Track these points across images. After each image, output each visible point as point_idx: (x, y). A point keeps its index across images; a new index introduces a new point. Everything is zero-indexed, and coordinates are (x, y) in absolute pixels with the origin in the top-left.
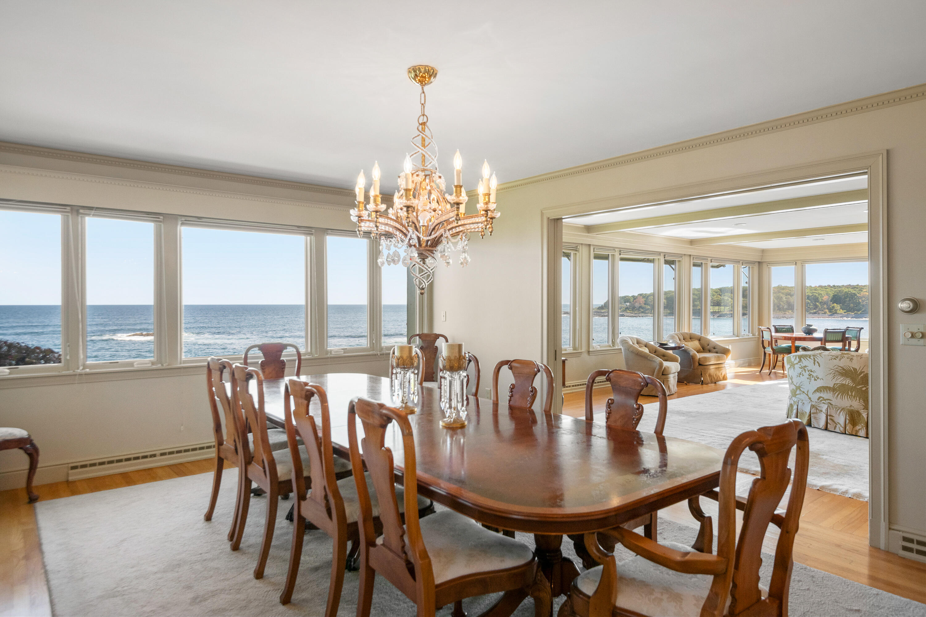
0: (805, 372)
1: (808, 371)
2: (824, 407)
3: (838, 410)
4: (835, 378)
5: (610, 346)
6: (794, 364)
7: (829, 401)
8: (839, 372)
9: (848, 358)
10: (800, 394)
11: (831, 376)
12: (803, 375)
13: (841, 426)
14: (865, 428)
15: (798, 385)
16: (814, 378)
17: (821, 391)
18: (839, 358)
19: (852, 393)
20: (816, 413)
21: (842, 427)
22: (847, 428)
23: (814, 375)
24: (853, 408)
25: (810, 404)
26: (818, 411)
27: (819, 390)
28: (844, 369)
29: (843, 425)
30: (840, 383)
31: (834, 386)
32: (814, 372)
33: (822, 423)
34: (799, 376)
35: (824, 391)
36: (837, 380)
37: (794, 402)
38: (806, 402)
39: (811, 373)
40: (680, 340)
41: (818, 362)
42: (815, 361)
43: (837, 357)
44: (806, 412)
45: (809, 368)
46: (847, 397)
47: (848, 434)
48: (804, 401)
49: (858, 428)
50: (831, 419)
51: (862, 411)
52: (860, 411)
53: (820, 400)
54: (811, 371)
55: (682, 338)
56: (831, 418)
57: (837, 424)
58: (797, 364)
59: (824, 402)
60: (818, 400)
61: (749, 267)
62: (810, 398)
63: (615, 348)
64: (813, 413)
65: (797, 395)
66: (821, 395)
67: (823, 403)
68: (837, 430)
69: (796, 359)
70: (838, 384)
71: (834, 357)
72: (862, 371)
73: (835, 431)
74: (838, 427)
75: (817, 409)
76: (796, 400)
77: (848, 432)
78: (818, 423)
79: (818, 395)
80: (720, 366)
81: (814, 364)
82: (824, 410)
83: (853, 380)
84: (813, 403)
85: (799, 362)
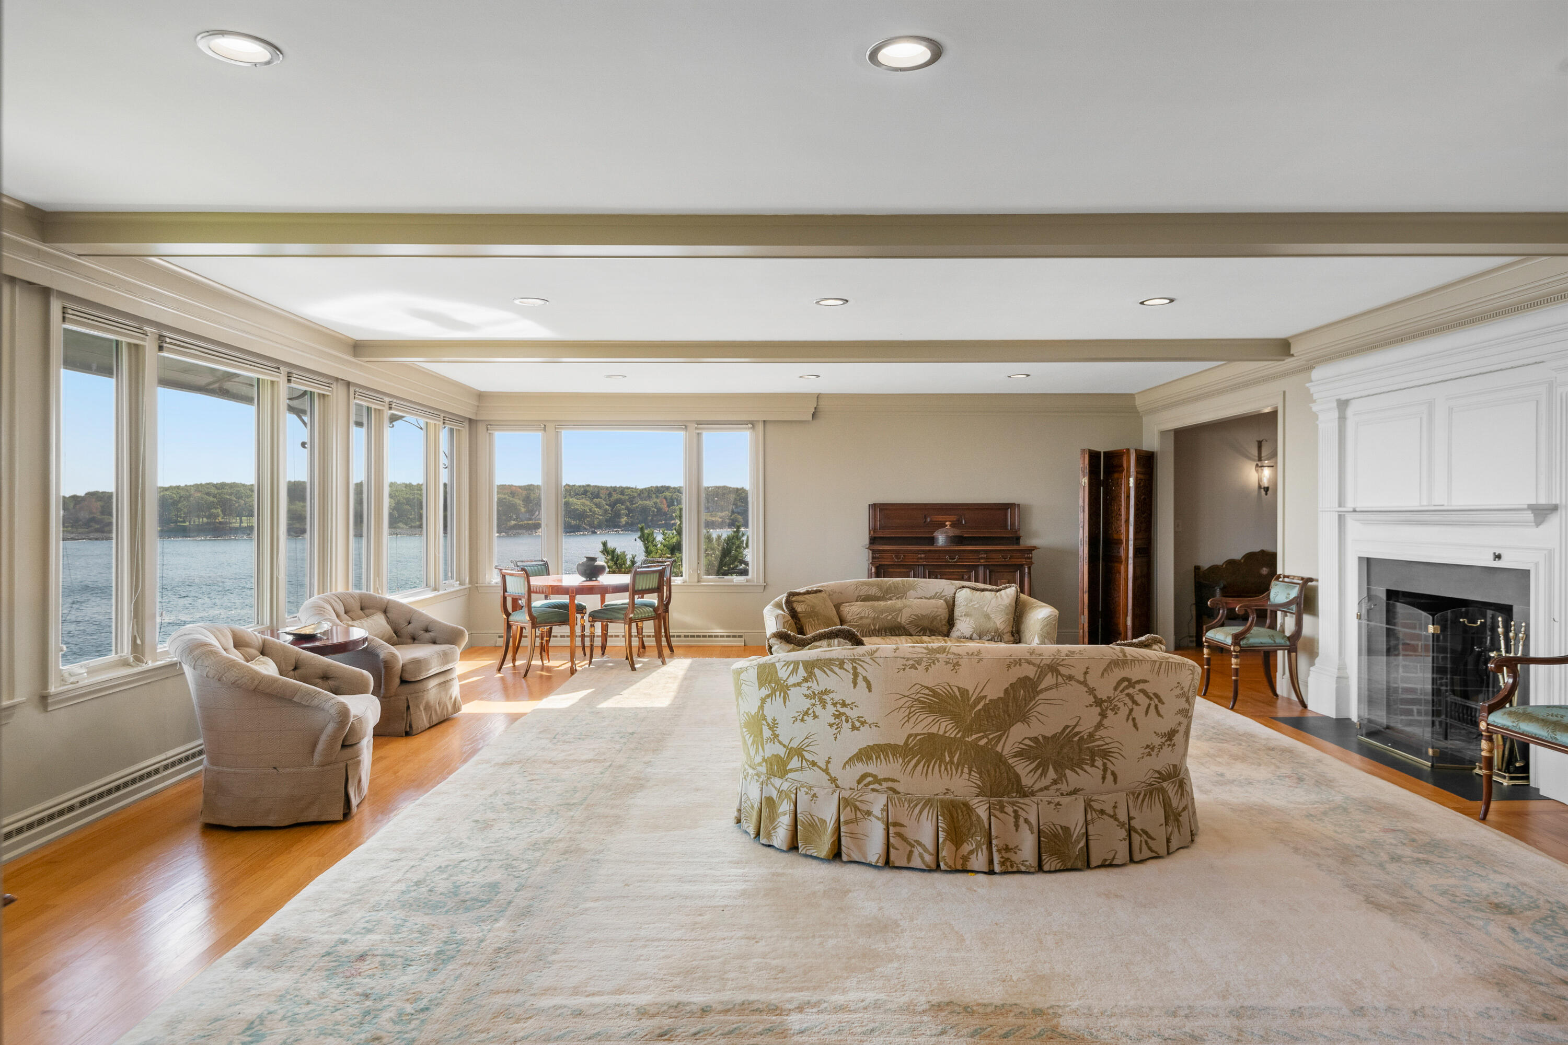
0: (824, 707)
1: (834, 704)
2: (877, 803)
3: (916, 806)
4: (912, 720)
5: (126, 664)
6: (788, 687)
7: (890, 784)
8: (924, 702)
9: (947, 663)
10: (802, 769)
11: (903, 713)
12: (815, 717)
13: (926, 850)
14: (984, 847)
15: (794, 744)
16: (850, 725)
17: (869, 758)
18: (924, 664)
19: (952, 756)
20: (855, 821)
21: (930, 854)
22: (943, 853)
23: (852, 714)
24: (952, 797)
25: (836, 795)
26: (859, 815)
27: (865, 755)
28: (935, 693)
29: (930, 846)
30: (925, 731)
31: (906, 743)
32: (852, 706)
33: (875, 850)
34: (802, 720)
35: (878, 757)
36: (916, 724)
37: (780, 792)
38: (821, 793)
39: (843, 710)
40: (338, 616)
41: (865, 679)
42: (856, 674)
43: (919, 662)
44: (823, 822)
45: (837, 697)
46: (940, 766)
47: (946, 872)
48: (816, 789)
49: (966, 848)
50: (899, 835)
51: (974, 802)
52: (971, 803)
53: (865, 782)
54: (844, 705)
55: (341, 610)
56: (898, 829)
57: (913, 846)
58: (798, 684)
59: (876, 786)
60: (859, 782)
61: (451, 430)
62: (833, 780)
63: (144, 667)
64: (847, 823)
65: (791, 770)
66: (871, 768)
67: (873, 790)
68: (916, 862)
69: (795, 670)
70: (917, 735)
71: (911, 662)
72: (982, 694)
73: (912, 865)
74: (916, 853)
75: (857, 808)
76: (785, 786)
77: (946, 864)
78: (861, 849)
79: (860, 768)
80: (448, 677)
81: (855, 684)
82: (877, 810)
83: (956, 718)
84: (846, 794)
85: (806, 680)
